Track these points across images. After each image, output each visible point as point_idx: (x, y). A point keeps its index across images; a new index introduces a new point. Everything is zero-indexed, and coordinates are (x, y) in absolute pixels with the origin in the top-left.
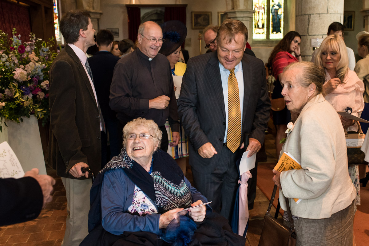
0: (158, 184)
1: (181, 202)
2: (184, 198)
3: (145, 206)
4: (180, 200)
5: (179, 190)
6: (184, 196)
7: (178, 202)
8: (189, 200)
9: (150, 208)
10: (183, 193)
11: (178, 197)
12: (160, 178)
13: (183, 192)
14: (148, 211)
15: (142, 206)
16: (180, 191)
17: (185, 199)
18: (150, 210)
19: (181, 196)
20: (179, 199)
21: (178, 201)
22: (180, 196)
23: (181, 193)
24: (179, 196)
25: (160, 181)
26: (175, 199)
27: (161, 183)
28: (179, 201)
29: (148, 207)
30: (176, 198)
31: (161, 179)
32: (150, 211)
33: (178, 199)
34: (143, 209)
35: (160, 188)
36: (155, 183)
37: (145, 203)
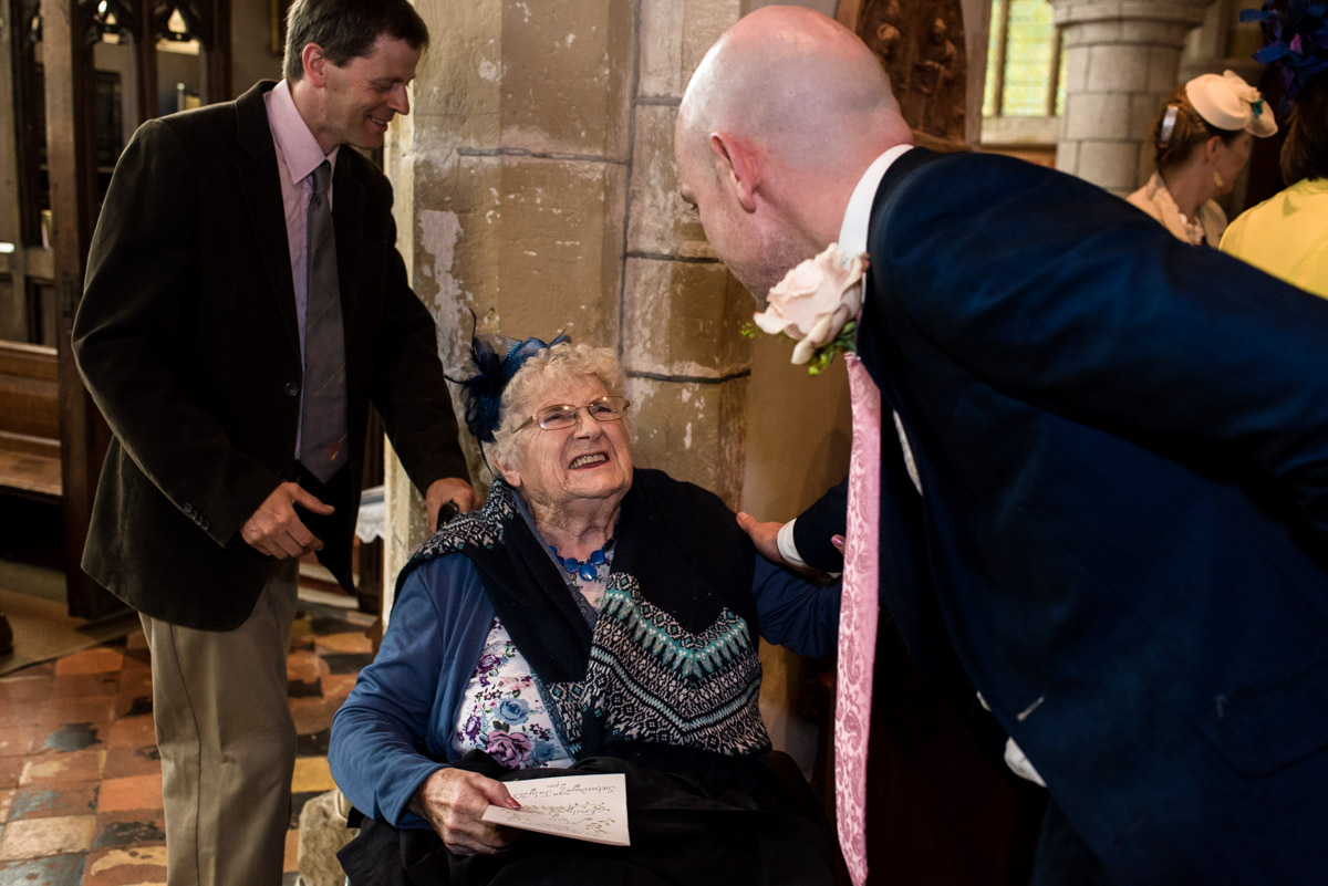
0: (611, 623)
1: (696, 700)
2: (713, 685)
3: (513, 709)
4: (693, 695)
5: (696, 651)
6: (714, 677)
7: (679, 703)
8: (736, 698)
9: (532, 719)
10: (708, 666)
11: (682, 681)
12: (627, 600)
13: (709, 663)
14: (521, 731)
15: (505, 709)
16: (698, 656)
17: (717, 691)
18: (528, 727)
19: (699, 675)
20: (685, 691)
21: (681, 698)
22: (692, 677)
23: (699, 663)
24: (688, 677)
25: (623, 613)
26: (671, 689)
27: (626, 620)
28: (687, 696)
29: (523, 715)
30: (674, 683)
31: (629, 603)
32: (531, 733)
33: (680, 691)
34: (502, 722)
35: (616, 639)
36: (600, 619)
37: (520, 698)
